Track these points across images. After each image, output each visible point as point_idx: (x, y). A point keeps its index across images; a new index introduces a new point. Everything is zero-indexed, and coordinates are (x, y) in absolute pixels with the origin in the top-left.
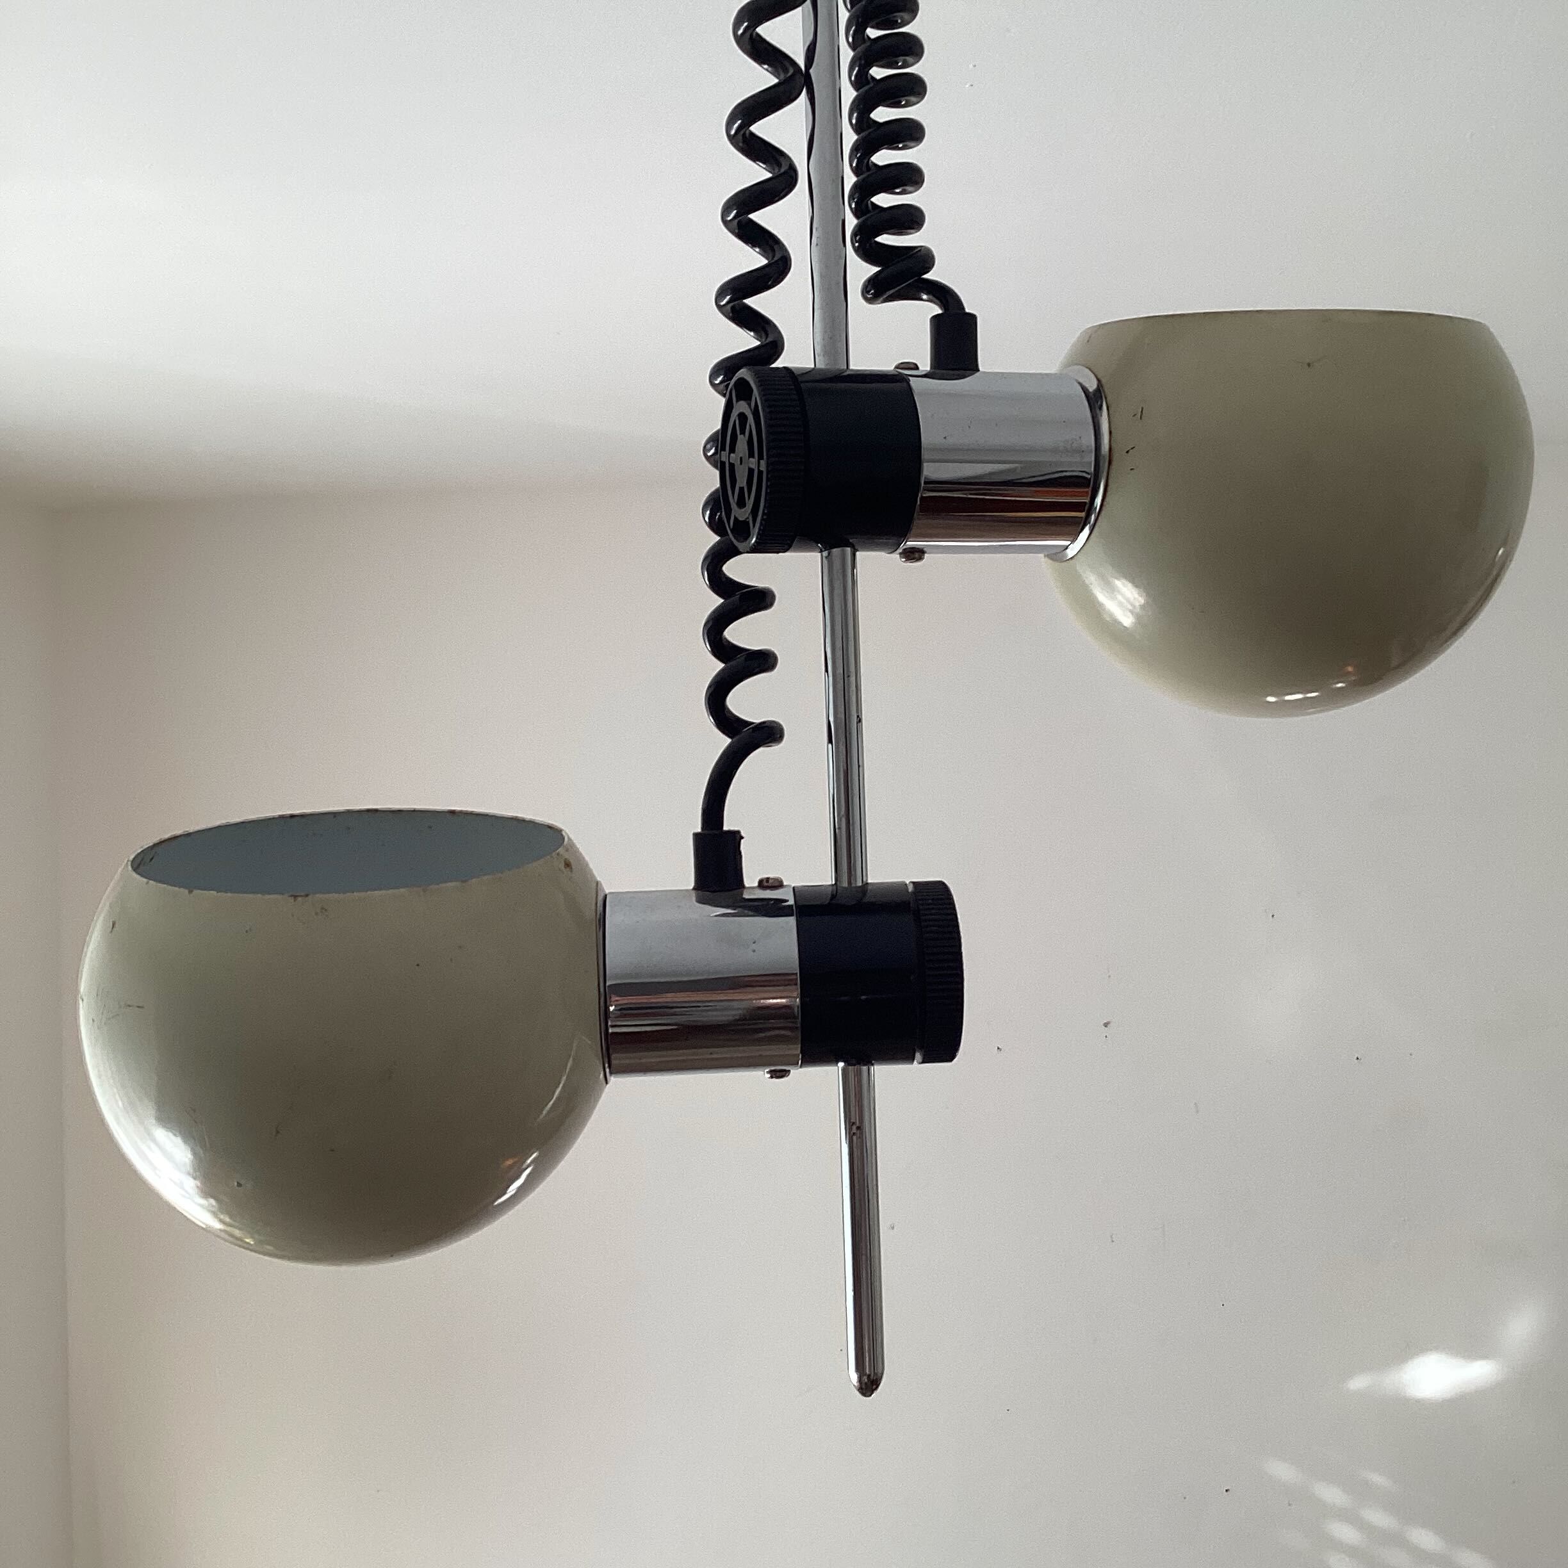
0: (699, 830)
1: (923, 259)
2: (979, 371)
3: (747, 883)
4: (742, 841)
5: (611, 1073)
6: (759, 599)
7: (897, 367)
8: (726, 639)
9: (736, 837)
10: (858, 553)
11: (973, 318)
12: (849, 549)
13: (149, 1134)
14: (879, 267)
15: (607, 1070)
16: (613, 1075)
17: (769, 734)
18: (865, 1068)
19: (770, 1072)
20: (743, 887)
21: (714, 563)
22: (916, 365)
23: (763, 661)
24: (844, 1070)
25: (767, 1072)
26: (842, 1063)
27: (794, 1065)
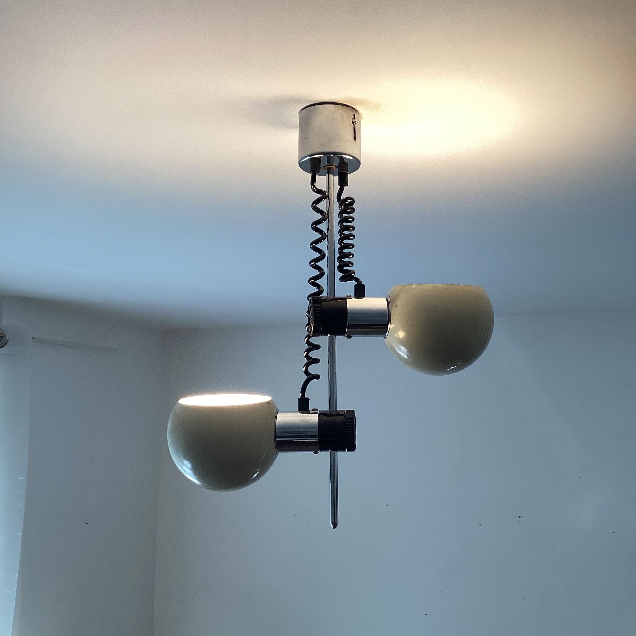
0: (300, 397)
1: (353, 272)
2: (365, 297)
4: (309, 400)
5: (278, 451)
6: (317, 347)
7: (346, 296)
8: (309, 355)
10: (336, 337)
11: (364, 285)
12: (334, 336)
14: (343, 273)
15: (277, 451)
16: (279, 452)
17: (317, 377)
18: (336, 452)
19: (314, 452)
20: (309, 409)
22: (350, 295)
23: (316, 361)
25: (313, 452)
26: (330, 451)
27: (318, 450)
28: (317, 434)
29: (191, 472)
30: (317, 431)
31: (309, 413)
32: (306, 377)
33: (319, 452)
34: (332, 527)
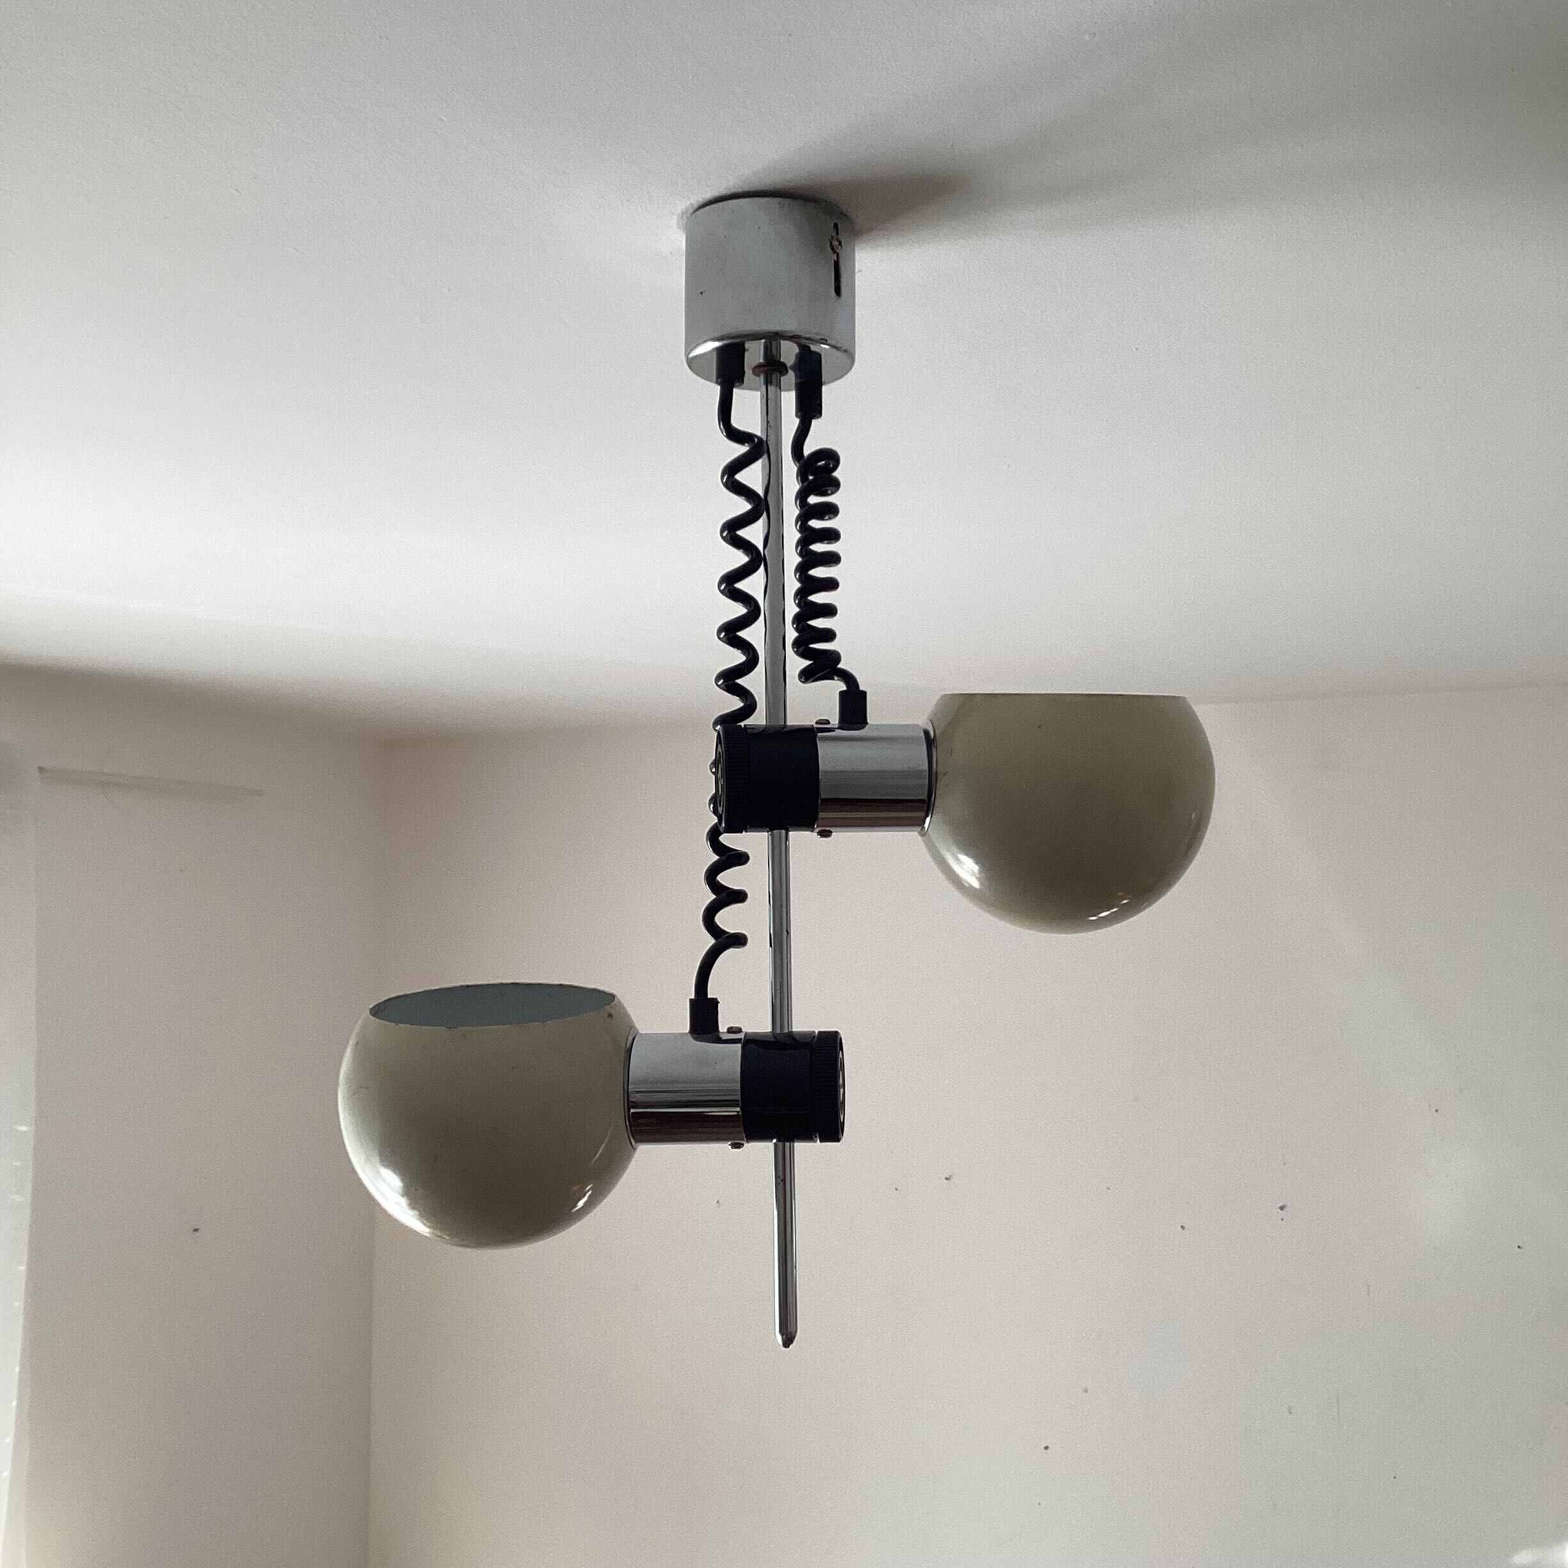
0: (693, 997)
1: (835, 657)
2: (867, 723)
3: (721, 1030)
4: (719, 1004)
5: (636, 1141)
6: (740, 858)
7: (817, 723)
8: (718, 881)
9: (715, 1002)
10: (789, 833)
11: (864, 694)
12: (783, 831)
13: (378, 1172)
14: (810, 660)
15: (633, 1141)
16: (638, 1143)
17: (739, 940)
18: (787, 1144)
19: (732, 1144)
20: (719, 1032)
21: (714, 836)
22: (828, 721)
23: (739, 897)
24: (775, 1144)
25: (730, 1145)
26: (775, 1141)
27: (743, 1140)
28: (738, 1097)
29: (403, 1201)
30: (739, 1088)
31: (719, 1040)
32: (711, 941)
33: (746, 1145)
34: (781, 1343)
